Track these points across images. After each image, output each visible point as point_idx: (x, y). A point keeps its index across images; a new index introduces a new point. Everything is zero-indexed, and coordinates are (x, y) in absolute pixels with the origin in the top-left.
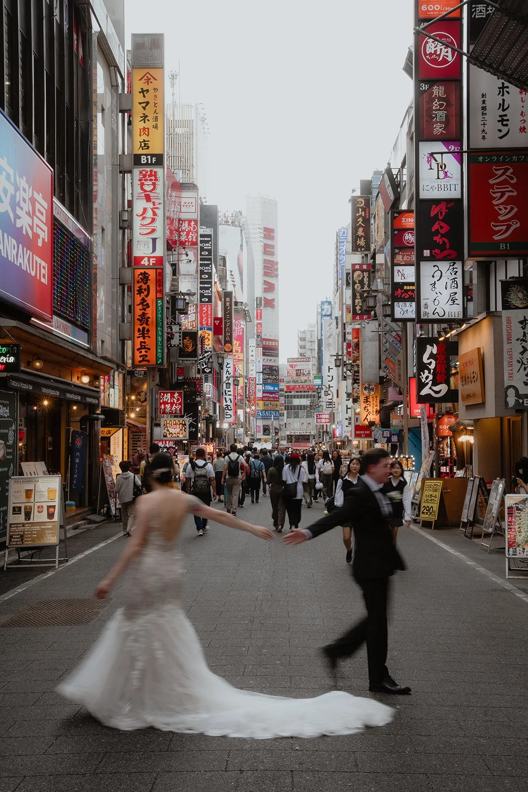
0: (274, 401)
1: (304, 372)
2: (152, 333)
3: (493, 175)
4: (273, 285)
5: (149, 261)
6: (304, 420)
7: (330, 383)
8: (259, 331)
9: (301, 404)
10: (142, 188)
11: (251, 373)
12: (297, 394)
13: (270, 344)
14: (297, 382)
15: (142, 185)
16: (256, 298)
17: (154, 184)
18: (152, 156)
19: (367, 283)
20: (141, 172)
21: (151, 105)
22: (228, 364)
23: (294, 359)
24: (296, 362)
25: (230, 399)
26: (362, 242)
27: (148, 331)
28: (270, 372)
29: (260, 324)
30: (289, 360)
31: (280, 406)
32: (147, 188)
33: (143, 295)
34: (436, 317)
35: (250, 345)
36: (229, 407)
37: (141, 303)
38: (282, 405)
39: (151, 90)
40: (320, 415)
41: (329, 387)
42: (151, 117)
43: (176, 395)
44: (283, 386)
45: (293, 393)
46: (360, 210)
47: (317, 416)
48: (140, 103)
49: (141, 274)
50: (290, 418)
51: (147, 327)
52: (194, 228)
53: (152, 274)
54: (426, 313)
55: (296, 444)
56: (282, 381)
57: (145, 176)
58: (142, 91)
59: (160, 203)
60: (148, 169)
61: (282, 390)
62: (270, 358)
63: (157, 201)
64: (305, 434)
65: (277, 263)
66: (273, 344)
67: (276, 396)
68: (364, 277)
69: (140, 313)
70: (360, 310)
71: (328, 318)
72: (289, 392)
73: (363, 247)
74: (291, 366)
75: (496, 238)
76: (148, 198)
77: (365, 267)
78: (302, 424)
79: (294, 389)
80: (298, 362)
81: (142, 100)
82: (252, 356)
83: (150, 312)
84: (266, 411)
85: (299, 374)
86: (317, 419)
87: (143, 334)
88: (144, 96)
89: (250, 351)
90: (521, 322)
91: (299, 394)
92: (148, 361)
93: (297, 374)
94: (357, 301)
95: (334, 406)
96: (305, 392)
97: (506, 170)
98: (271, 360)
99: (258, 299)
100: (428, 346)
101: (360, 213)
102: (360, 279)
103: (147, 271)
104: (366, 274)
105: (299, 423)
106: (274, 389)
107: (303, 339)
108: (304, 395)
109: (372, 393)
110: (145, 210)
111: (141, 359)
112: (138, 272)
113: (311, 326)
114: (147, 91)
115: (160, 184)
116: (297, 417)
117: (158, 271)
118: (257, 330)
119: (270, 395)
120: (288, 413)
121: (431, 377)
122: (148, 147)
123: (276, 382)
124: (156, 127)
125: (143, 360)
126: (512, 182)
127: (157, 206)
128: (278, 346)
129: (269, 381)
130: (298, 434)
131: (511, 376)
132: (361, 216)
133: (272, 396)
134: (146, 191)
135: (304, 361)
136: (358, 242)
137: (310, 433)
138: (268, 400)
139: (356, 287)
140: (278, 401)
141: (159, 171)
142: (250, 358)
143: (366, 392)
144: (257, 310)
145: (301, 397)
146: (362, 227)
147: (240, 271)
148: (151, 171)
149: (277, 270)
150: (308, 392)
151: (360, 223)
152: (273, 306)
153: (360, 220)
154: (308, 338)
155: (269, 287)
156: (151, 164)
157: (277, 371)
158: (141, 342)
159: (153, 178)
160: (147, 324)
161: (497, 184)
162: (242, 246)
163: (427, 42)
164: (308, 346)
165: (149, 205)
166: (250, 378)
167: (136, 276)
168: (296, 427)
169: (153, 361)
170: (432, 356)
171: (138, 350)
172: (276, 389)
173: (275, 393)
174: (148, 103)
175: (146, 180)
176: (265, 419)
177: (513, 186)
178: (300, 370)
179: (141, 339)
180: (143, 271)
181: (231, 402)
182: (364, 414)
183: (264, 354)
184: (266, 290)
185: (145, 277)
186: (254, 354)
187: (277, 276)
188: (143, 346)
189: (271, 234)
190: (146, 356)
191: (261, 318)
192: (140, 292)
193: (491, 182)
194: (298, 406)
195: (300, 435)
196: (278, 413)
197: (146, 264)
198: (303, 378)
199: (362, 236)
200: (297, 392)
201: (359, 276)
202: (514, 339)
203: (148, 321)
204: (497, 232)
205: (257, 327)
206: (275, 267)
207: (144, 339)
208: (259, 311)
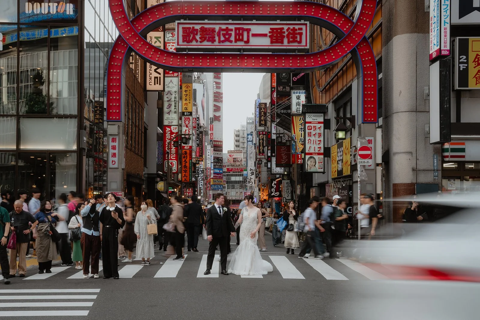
0: (220, 179)
1: (238, 159)
2: (188, 171)
3: (282, 149)
4: (220, 107)
5: (187, 147)
6: (238, 190)
7: (251, 177)
8: (211, 138)
9: (236, 180)
10: (185, 123)
11: (208, 165)
12: (234, 173)
13: (218, 144)
14: (234, 166)
15: (185, 122)
16: (210, 118)
17: (189, 122)
18: (188, 112)
19: (265, 140)
20: (185, 118)
21: (188, 95)
22: (201, 167)
23: (232, 151)
24: (233, 153)
25: (202, 184)
26: (263, 122)
27: (187, 171)
28: (217, 161)
29: (212, 133)
30: (229, 152)
31: (223, 182)
32: (186, 123)
33: (185, 159)
34: (276, 173)
35: (207, 149)
36: (201, 188)
37: (185, 161)
38: (224, 181)
39: (188, 91)
40: (246, 192)
41: (251, 178)
42: (188, 99)
43: (190, 189)
44: (225, 169)
45: (231, 173)
46: (263, 109)
47: (244, 193)
48: (185, 95)
49: (185, 152)
50: (229, 189)
51: (186, 169)
52: (195, 121)
53: (188, 151)
54: (273, 172)
55: (233, 205)
56: (224, 166)
57: (186, 119)
58: (185, 91)
59: (191, 128)
60: (187, 117)
61: (224, 172)
62: (217, 152)
63: (190, 127)
64: (238, 199)
65: (222, 93)
66: (220, 144)
67: (221, 176)
68: (264, 137)
69: (184, 165)
70: (262, 151)
71: (251, 142)
72: (229, 172)
73: (264, 124)
74: (230, 156)
75: (282, 163)
76: (187, 126)
77: (264, 133)
78: (237, 193)
79: (231, 170)
80: (235, 153)
81: (185, 94)
82: (209, 155)
83: (187, 164)
84: (214, 185)
85: (235, 161)
86: (244, 194)
87: (185, 172)
88: (186, 93)
89: (207, 153)
90: (286, 183)
91: (235, 173)
92: (187, 181)
93: (234, 161)
94: (261, 147)
95: (253, 188)
96: (238, 172)
97: (285, 147)
98: (218, 154)
99: (211, 119)
100: (274, 181)
101: (263, 110)
102: (262, 138)
103: (187, 151)
104: (265, 136)
105: (235, 192)
106: (220, 171)
107: (237, 136)
108: (238, 175)
109: (265, 188)
110: (186, 130)
111: (184, 180)
112: (184, 151)
113: (243, 127)
114: (187, 91)
115: (191, 122)
116: (234, 188)
117: (190, 151)
118: (210, 137)
119: (217, 176)
120: (228, 186)
121: (274, 190)
122: (187, 110)
123: (221, 167)
124: (190, 103)
125: (185, 180)
126: (286, 150)
127: (190, 129)
128: (222, 144)
129: (217, 166)
130: (234, 199)
131: (284, 195)
132: (263, 111)
133: (218, 176)
134: (186, 124)
135: (238, 153)
136: (262, 122)
137: (242, 198)
138: (216, 179)
139: (260, 141)
140: (222, 179)
141: (191, 118)
142: (208, 156)
143: (263, 187)
144: (210, 125)
145: (236, 175)
146: (263, 116)
147: (203, 109)
148: (188, 117)
149: (222, 98)
150: (241, 172)
151: (262, 114)
152: (219, 120)
153: (263, 113)
154: (241, 135)
155: (217, 109)
156: (188, 115)
157: (222, 160)
158: (185, 174)
159: (189, 120)
160: (186, 168)
161: (283, 150)
162: (204, 94)
163: (274, 94)
164: (241, 140)
165: (187, 129)
166: (207, 168)
167: (183, 152)
168: (233, 194)
169: (188, 181)
170: (275, 184)
171: (183, 177)
172: (221, 171)
173: (220, 174)
174: (187, 95)
175: (186, 120)
176: (214, 190)
177: (286, 151)
178: (236, 158)
179: (184, 173)
180: (185, 151)
181: (202, 186)
182: (262, 196)
183: (214, 150)
184: (215, 111)
185: (186, 153)
186: (210, 154)
187: (222, 101)
188: (185, 176)
189: (219, 76)
190: (186, 179)
191: (213, 130)
192: (184, 158)
193: (281, 150)
194: (234, 181)
195: (235, 200)
196: (222, 186)
197: (186, 148)
198: (238, 163)
199: (263, 120)
200: (234, 172)
201: (262, 137)
202: (285, 187)
203: (186, 167)
204: (282, 162)
205: (210, 135)
206: (221, 96)
207: (185, 173)
208: (212, 126)
